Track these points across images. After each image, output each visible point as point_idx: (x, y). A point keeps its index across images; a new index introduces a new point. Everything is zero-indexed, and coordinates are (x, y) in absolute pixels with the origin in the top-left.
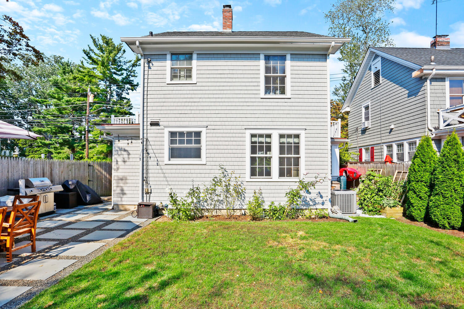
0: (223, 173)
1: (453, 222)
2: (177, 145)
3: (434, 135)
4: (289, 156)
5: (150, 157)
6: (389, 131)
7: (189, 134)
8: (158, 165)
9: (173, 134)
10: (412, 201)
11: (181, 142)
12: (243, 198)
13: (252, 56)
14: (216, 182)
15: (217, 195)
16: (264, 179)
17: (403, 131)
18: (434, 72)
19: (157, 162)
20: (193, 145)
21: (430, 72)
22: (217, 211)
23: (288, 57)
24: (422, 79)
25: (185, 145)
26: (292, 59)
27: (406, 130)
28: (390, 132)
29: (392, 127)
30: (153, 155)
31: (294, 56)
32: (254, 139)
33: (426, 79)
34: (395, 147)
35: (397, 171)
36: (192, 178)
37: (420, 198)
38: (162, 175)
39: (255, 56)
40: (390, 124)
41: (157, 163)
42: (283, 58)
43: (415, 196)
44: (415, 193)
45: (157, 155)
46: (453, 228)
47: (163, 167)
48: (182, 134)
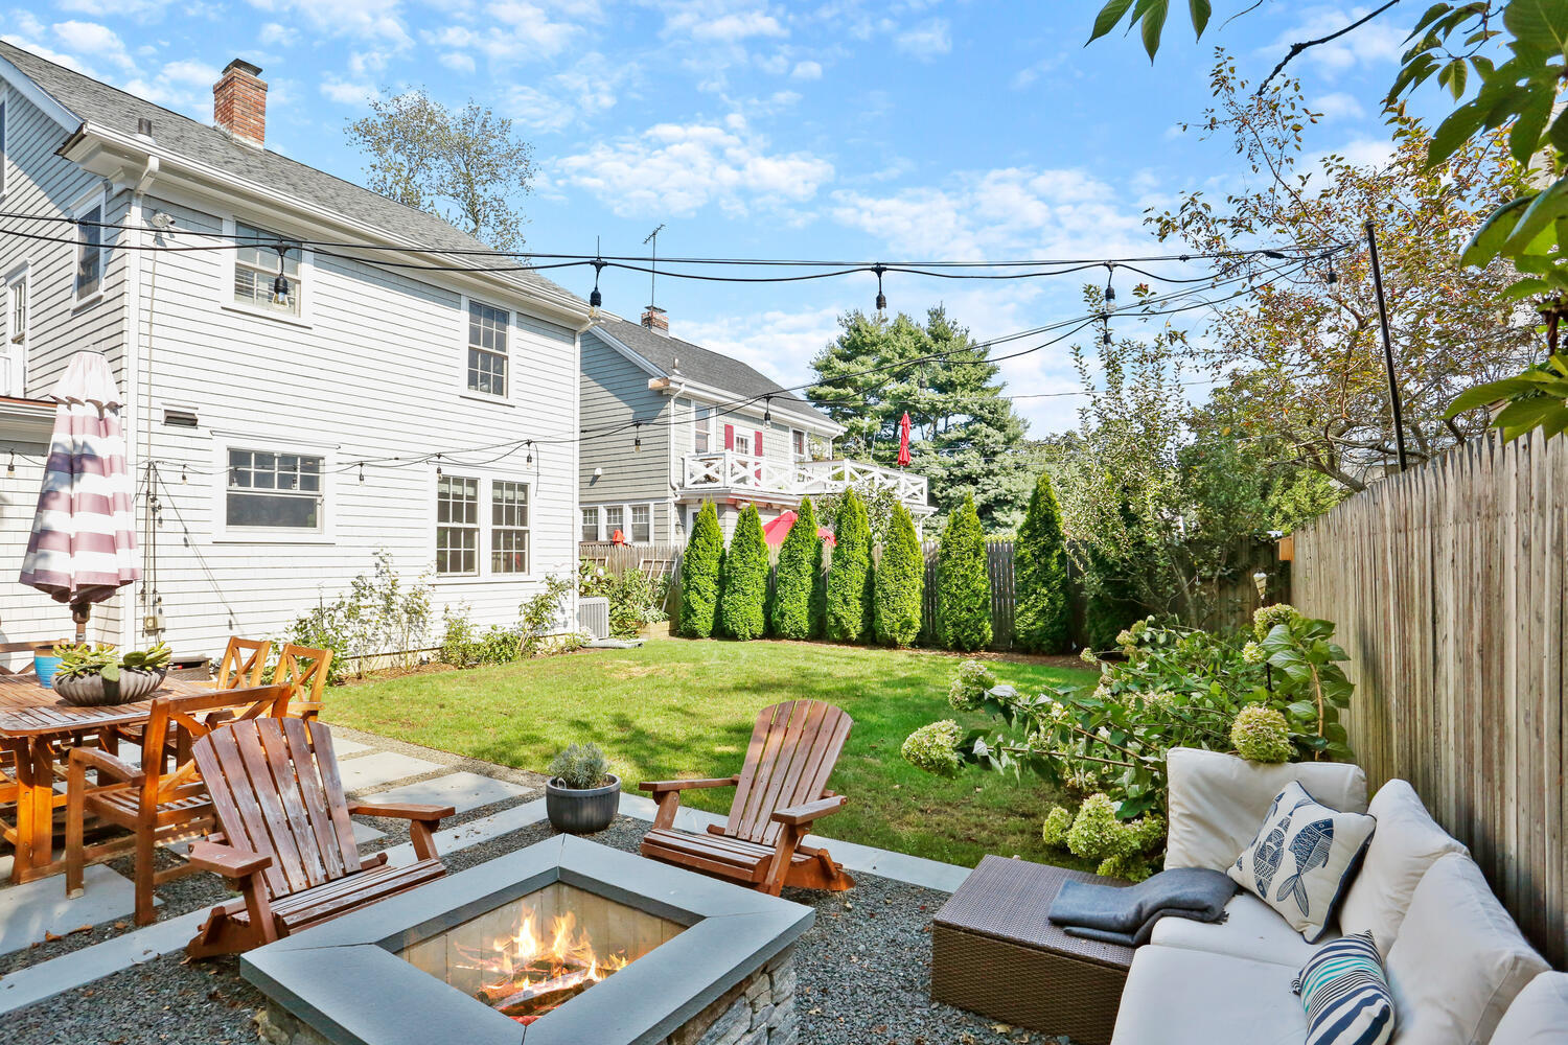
0: (377, 565)
1: (754, 628)
2: (253, 489)
3: (679, 498)
4: (509, 527)
5: (160, 520)
6: (590, 479)
7: (288, 460)
8: (187, 545)
9: (238, 457)
10: (695, 606)
11: (263, 480)
12: (421, 624)
13: (445, 295)
14: (361, 589)
15: (362, 621)
16: (461, 577)
17: (623, 483)
18: (683, 389)
19: (184, 535)
20: (297, 491)
21: (677, 387)
22: (360, 664)
23: (513, 317)
24: (662, 396)
25: (275, 491)
26: (520, 325)
27: (628, 483)
28: (592, 483)
29: (598, 472)
30: (172, 514)
31: (523, 319)
32: (445, 488)
33: (669, 397)
34: (603, 514)
35: (642, 560)
36: (320, 580)
37: (706, 600)
38: (202, 575)
39: (452, 297)
40: (592, 466)
41: (185, 540)
42: (502, 317)
43: (698, 597)
44: (699, 593)
45: (184, 515)
46: (754, 637)
47: (203, 551)
48: (264, 459)
